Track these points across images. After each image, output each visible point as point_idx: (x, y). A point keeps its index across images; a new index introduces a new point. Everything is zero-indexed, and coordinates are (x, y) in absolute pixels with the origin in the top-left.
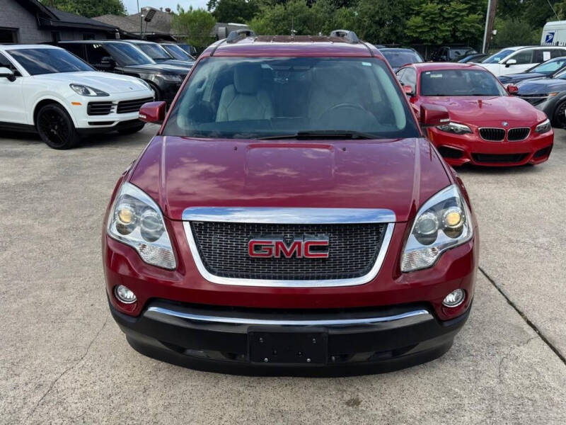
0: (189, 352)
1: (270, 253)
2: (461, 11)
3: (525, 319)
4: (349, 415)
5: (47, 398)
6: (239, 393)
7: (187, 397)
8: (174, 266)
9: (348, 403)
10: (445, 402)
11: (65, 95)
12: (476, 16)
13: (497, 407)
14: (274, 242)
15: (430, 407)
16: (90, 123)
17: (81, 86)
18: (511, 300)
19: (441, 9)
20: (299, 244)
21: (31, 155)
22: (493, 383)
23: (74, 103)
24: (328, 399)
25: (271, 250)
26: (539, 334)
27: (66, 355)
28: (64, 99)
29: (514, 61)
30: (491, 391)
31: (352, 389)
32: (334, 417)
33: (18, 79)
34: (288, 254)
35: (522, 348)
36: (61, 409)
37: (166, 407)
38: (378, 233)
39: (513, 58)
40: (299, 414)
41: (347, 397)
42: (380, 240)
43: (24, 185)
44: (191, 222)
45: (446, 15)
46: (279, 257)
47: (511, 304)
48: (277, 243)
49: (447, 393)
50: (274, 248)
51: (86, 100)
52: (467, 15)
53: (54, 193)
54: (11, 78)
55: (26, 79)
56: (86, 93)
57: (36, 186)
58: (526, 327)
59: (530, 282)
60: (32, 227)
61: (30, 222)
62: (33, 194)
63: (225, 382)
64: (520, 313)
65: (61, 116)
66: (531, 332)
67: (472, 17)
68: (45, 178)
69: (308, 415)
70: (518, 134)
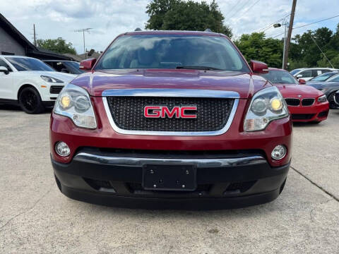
0: (102, 189)
1: (159, 114)
2: (268, 52)
3: (324, 190)
4: (211, 237)
5: (5, 228)
6: (136, 226)
7: (100, 229)
8: (96, 126)
9: (210, 232)
10: (276, 232)
11: (38, 82)
12: (277, 55)
13: (312, 234)
14: (161, 108)
15: (266, 234)
16: (51, 98)
17: (48, 77)
18: (313, 181)
19: (257, 51)
20: (178, 109)
21: (14, 116)
22: (308, 222)
23: (42, 86)
24: (196, 229)
25: (159, 113)
26: (334, 198)
27: (20, 206)
28: (37, 84)
29: (301, 76)
30: (307, 227)
31: (213, 224)
32: (201, 238)
33: (10, 73)
34: (170, 115)
35: (323, 204)
36: (13, 233)
37: (85, 233)
38: (229, 105)
39: (300, 74)
40: (177, 237)
41: (209, 228)
42: (230, 109)
43: (8, 129)
44: (107, 97)
45: (260, 54)
46: (164, 117)
47: (314, 184)
48: (163, 109)
49: (278, 227)
50: (161, 112)
51: (49, 85)
52: (272, 54)
53: (24, 132)
54: (6, 73)
55: (15, 73)
56: (50, 81)
57: (15, 129)
58: (325, 194)
59: (324, 173)
60: (9, 146)
61: (8, 144)
62: (12, 132)
63: (127, 221)
64: (321, 188)
65: (34, 94)
66: (329, 197)
67: (275, 55)
68: (21, 126)
69: (183, 237)
70: (308, 102)
